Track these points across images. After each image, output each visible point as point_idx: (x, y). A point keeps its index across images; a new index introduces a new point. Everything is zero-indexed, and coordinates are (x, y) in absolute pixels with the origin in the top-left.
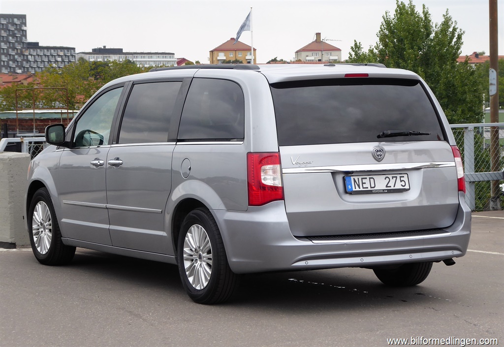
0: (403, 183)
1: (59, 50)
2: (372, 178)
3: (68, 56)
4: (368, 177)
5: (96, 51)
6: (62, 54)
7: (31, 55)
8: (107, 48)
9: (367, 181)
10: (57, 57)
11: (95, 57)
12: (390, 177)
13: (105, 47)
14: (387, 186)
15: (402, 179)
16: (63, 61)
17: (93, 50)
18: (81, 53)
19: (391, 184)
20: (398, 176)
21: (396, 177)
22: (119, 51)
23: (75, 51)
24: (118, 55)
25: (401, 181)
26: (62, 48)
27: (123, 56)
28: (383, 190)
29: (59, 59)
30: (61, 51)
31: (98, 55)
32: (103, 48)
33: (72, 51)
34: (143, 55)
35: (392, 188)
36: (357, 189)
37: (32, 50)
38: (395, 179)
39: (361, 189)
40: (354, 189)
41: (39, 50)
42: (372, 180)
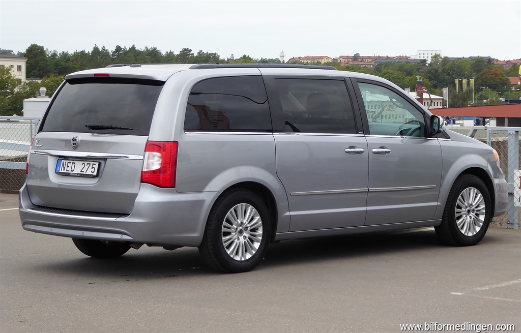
0: (93, 170)
2: (74, 163)
4: (72, 162)
9: (70, 165)
12: (86, 163)
14: (81, 171)
15: (94, 166)
19: (84, 170)
20: (92, 163)
21: (90, 164)
25: (92, 168)
28: (78, 174)
35: (84, 173)
36: (63, 171)
38: (88, 165)
39: (65, 171)
40: (60, 171)
42: (74, 164)
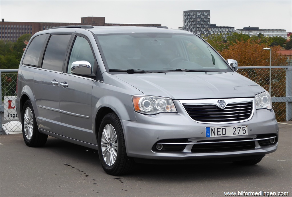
1: (226, 29)
3: (231, 31)
5: (245, 29)
6: (227, 30)
7: (212, 31)
8: (251, 27)
10: (225, 32)
11: (245, 32)
13: (250, 27)
16: (228, 34)
17: (243, 28)
18: (237, 30)
22: (257, 29)
23: (234, 29)
24: (257, 31)
26: (227, 27)
27: (259, 31)
29: (226, 33)
30: (227, 29)
31: (246, 31)
32: (248, 27)
33: (233, 29)
34: (270, 31)
37: (212, 28)
41: (216, 28)
